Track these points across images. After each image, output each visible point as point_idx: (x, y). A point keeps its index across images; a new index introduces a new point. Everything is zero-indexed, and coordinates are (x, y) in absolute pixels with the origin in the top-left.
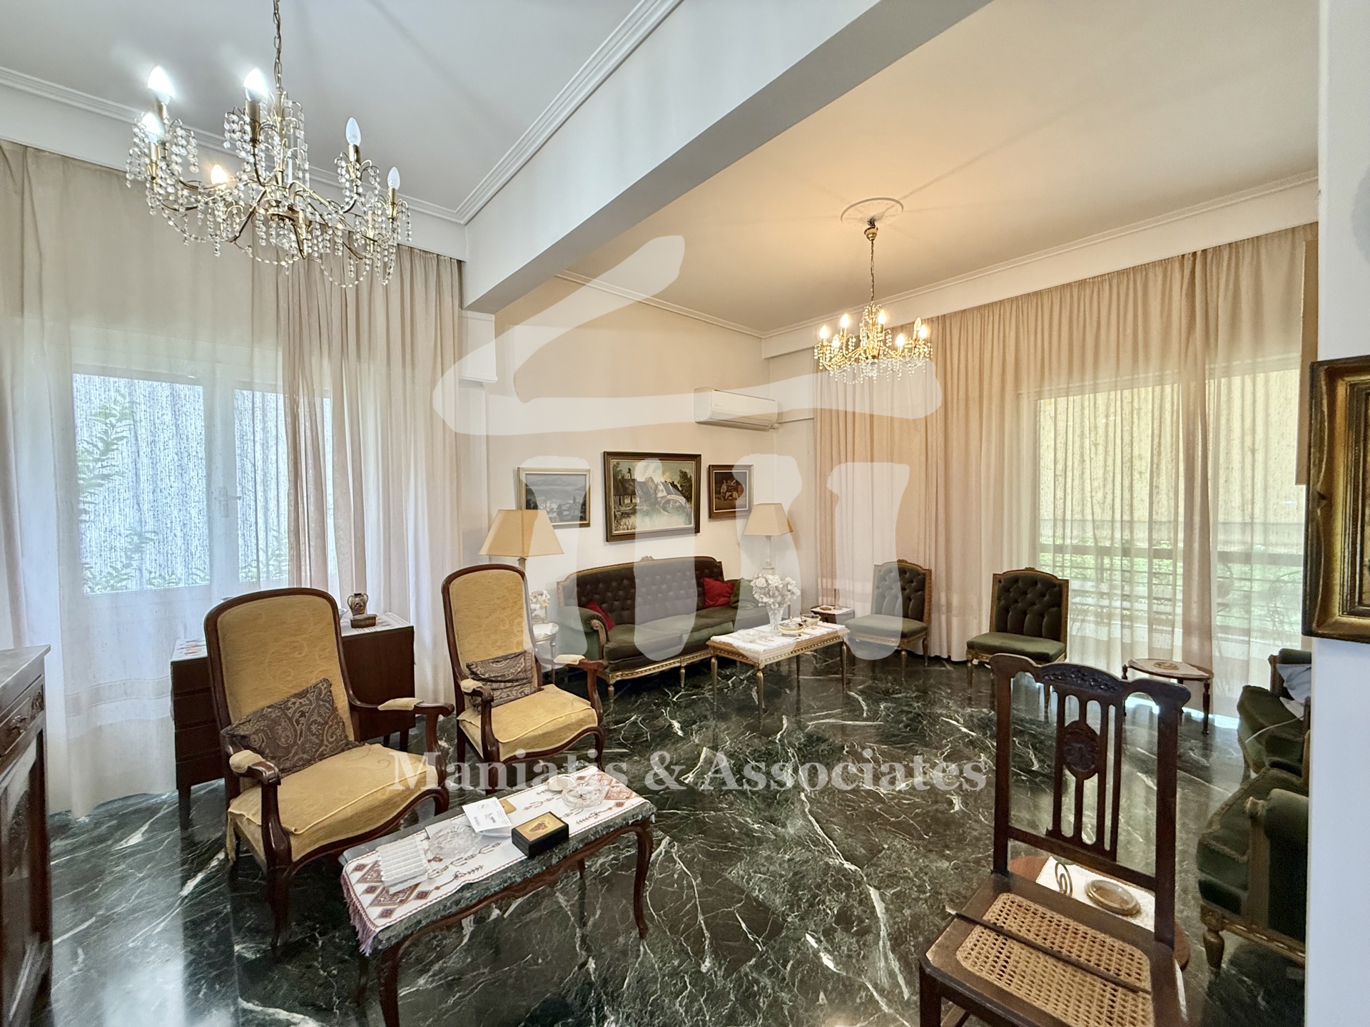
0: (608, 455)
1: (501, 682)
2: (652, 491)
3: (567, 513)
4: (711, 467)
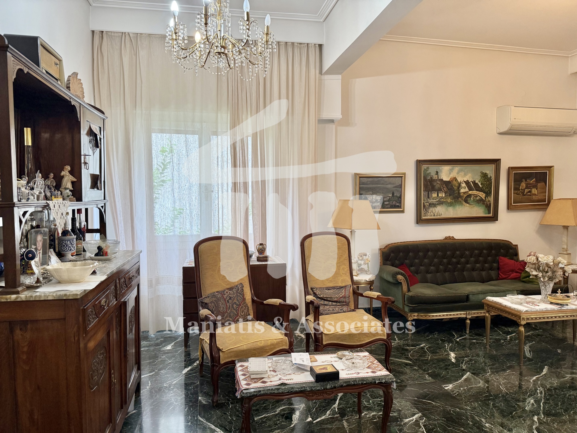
0: (419, 163)
1: (330, 301)
2: (456, 188)
3: (387, 203)
4: (511, 168)
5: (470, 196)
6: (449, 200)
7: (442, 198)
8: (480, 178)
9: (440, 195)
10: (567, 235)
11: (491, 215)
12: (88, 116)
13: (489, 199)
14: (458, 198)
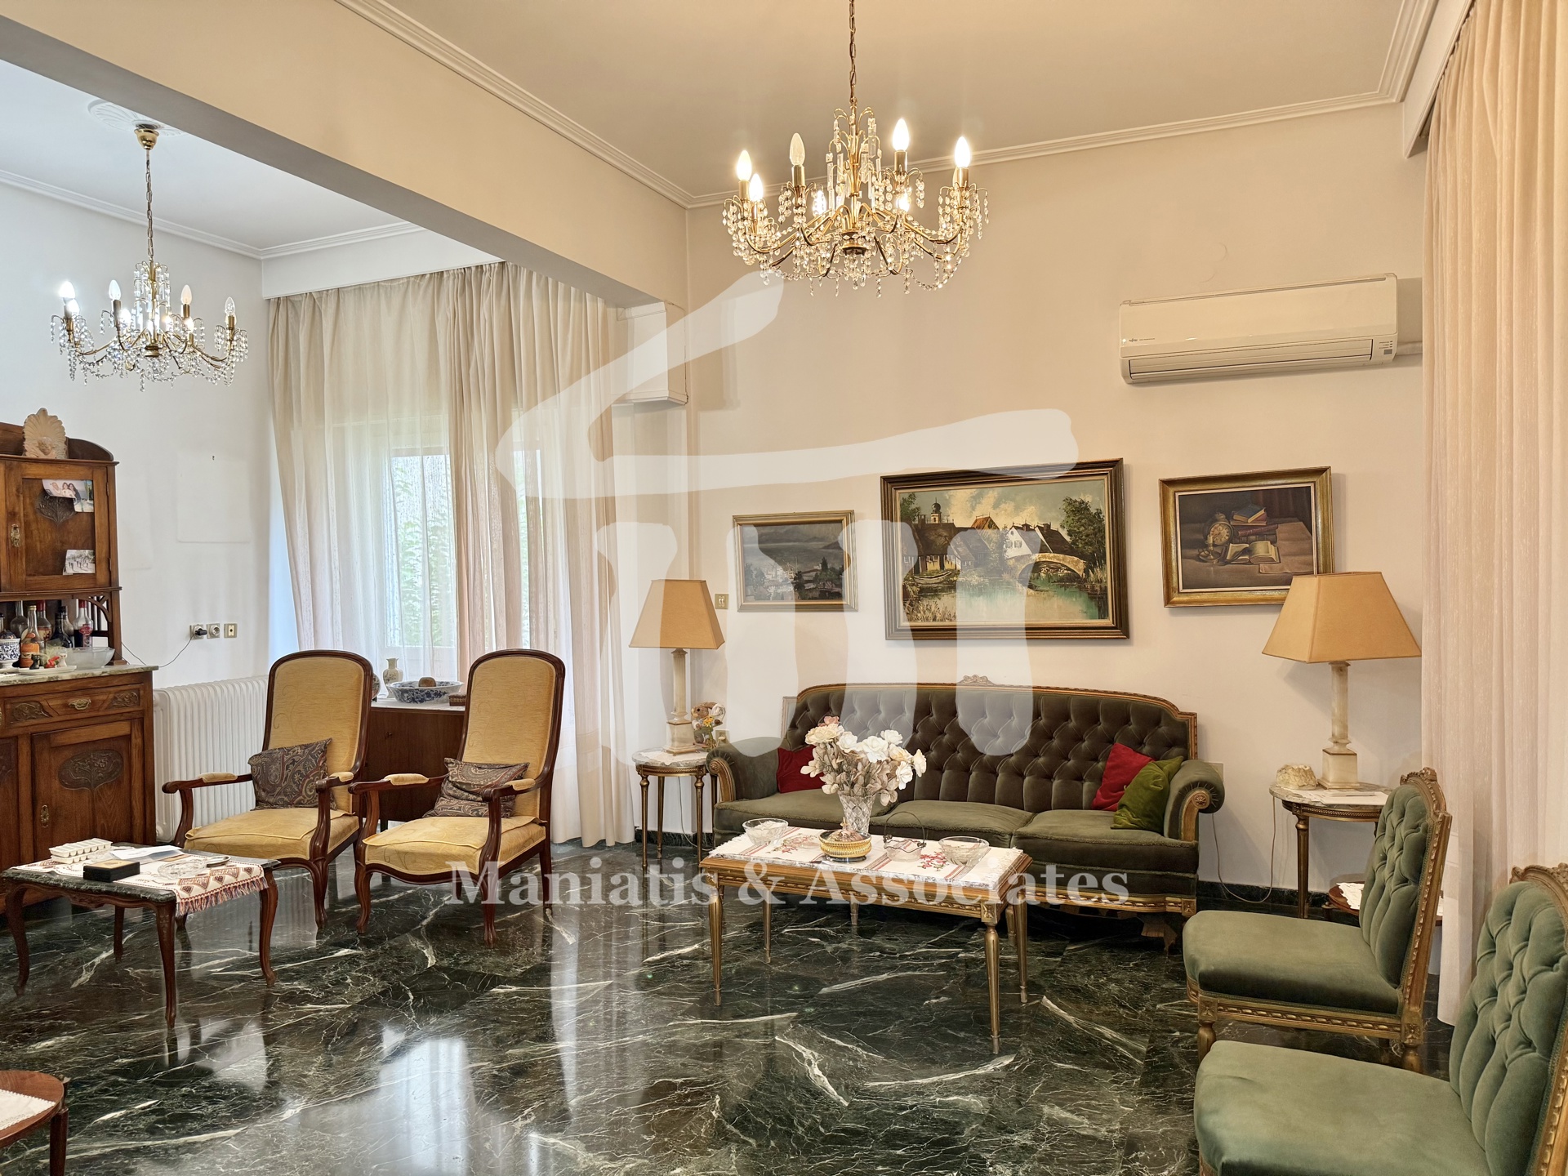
0: (887, 485)
2: (991, 546)
4: (1167, 483)
5: (1037, 567)
6: (977, 579)
7: (954, 573)
8: (1062, 517)
9: (947, 566)
10: (1344, 691)
11: (1108, 622)
12: (33, 471)
13: (1100, 575)
14: (1000, 573)
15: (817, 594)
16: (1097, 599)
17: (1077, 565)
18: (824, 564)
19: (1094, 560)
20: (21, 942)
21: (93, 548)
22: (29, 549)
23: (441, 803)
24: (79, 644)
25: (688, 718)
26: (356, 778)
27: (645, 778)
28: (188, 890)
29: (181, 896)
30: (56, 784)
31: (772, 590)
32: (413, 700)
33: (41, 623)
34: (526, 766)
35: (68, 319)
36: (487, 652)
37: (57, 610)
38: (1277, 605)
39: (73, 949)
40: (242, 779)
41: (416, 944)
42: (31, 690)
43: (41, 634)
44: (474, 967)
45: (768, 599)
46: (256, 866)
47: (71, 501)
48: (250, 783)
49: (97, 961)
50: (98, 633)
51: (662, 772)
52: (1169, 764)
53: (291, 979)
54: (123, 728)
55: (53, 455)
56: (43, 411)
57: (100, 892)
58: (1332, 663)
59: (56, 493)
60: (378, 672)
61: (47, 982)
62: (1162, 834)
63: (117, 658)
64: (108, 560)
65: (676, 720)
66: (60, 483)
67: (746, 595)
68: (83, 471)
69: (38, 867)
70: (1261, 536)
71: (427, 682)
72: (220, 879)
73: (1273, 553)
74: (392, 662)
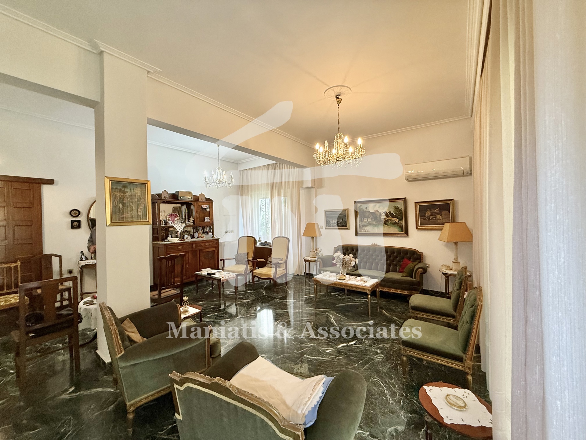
0: (356, 203)
3: (340, 224)
4: (416, 203)
5: (388, 220)
6: (374, 223)
7: (370, 222)
8: (393, 210)
9: (368, 220)
10: (457, 249)
11: (404, 233)
12: (200, 204)
13: (402, 222)
14: (380, 222)
15: (341, 226)
16: (401, 228)
17: (397, 220)
18: (343, 220)
19: (400, 219)
20: (197, 286)
21: (209, 217)
22: (199, 217)
23: (267, 265)
24: (207, 234)
25: (314, 251)
26: (253, 259)
27: (306, 262)
28: (223, 278)
29: (222, 279)
30: (203, 258)
31: (332, 225)
32: (263, 245)
33: (201, 230)
34: (282, 259)
35: (205, 178)
36: (277, 236)
37: (204, 228)
38: (441, 229)
39: (205, 288)
40: (233, 259)
41: (262, 291)
42: (199, 242)
43: (201, 232)
44: (272, 296)
45: (331, 227)
46: (234, 274)
47: (206, 209)
48: (235, 260)
49: (209, 290)
50: (210, 232)
51: (309, 261)
52: (415, 263)
53: (240, 295)
54: (214, 249)
55: (203, 201)
56: (202, 193)
57: (209, 277)
58: (454, 242)
59: (204, 207)
60: (257, 240)
61: (201, 293)
62: (412, 278)
63: (213, 236)
64: (212, 219)
65: (312, 251)
66: (204, 206)
67: (326, 226)
68: (208, 203)
69: (200, 273)
70: (438, 214)
71: (266, 242)
72: (228, 276)
73: (441, 218)
74: (260, 238)
